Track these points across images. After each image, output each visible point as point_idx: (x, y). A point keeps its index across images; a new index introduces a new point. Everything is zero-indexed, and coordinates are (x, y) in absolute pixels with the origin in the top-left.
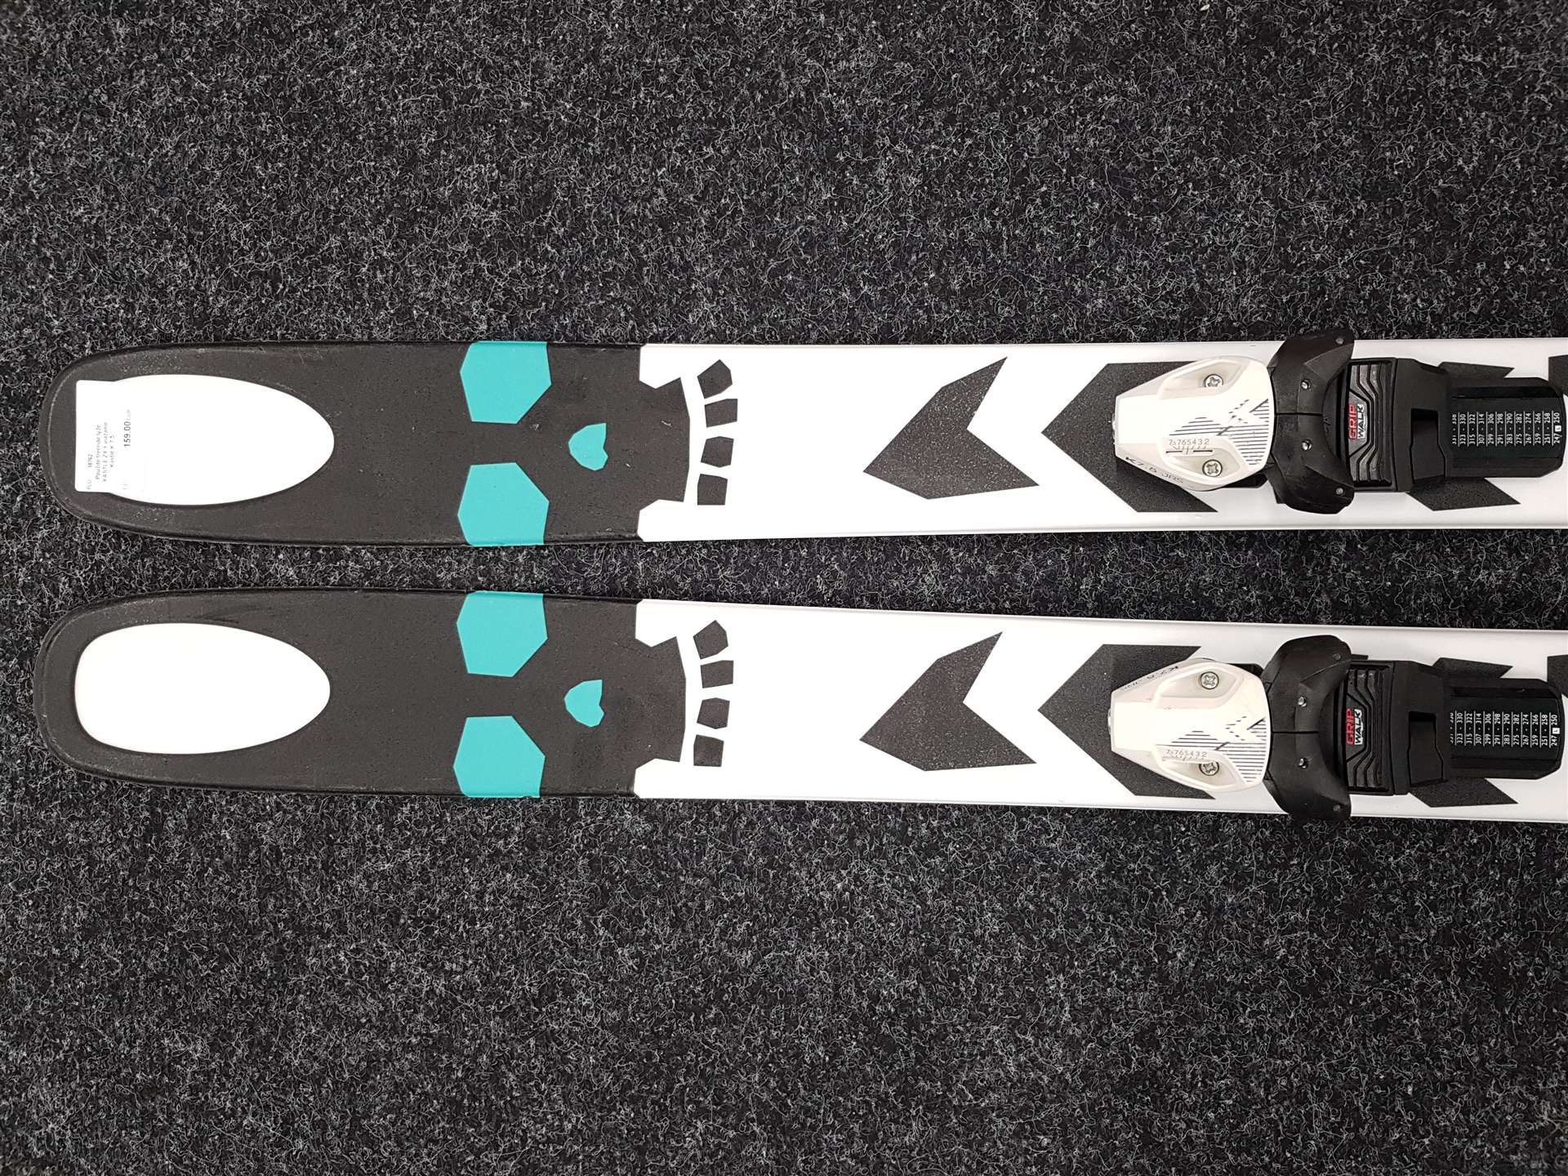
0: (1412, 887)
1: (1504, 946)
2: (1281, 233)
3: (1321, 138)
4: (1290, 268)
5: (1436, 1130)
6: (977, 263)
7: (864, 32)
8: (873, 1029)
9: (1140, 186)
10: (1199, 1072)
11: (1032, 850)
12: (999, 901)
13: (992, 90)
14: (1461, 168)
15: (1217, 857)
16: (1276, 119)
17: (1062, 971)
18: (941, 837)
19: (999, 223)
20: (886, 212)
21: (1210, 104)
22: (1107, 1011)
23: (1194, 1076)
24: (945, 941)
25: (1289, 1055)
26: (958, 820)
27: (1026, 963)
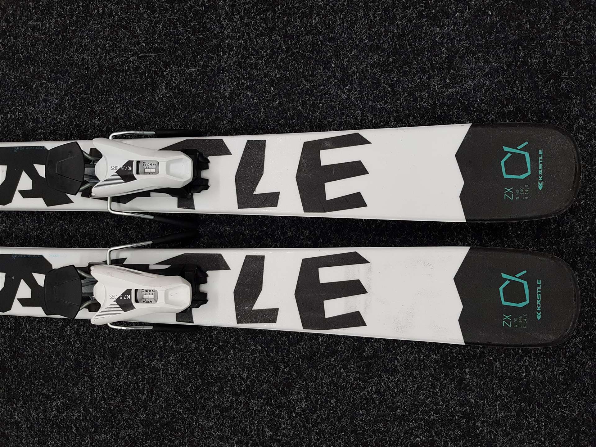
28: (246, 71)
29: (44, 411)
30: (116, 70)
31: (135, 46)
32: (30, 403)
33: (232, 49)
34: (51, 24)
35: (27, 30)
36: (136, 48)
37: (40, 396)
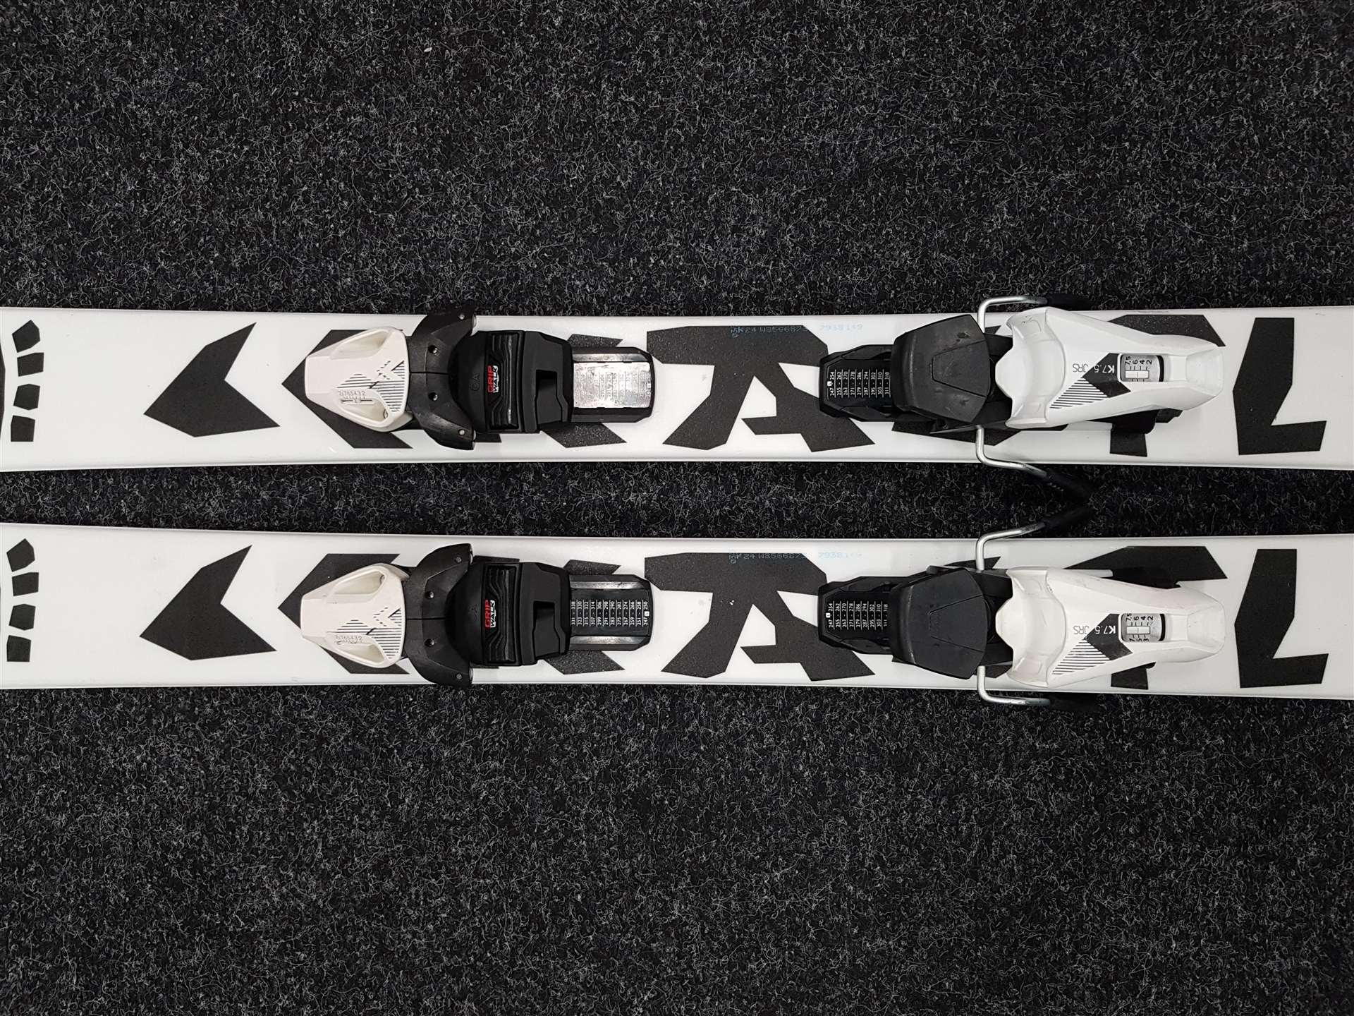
0: (581, 737)
1: (648, 781)
2: (486, 231)
3: (515, 156)
4: (492, 259)
5: (598, 928)
6: (252, 247)
7: (163, 57)
8: (165, 873)
9: (379, 190)
10: (421, 892)
11: (295, 721)
12: (268, 764)
13: (265, 108)
14: (619, 184)
15: (436, 721)
16: (483, 140)
17: (317, 818)
18: (222, 714)
19: (270, 215)
20: (179, 202)
21: (432, 126)
22: (351, 848)
23: (417, 896)
24: (224, 799)
25: (489, 875)
26: (235, 700)
27: (288, 813)
28: (1179, 181)
29: (742, 897)
30: (896, 169)
31: (937, 121)
32: (708, 879)
33: (1148, 138)
34: (747, 67)
35: (692, 78)
36: (942, 127)
37: (731, 862)
